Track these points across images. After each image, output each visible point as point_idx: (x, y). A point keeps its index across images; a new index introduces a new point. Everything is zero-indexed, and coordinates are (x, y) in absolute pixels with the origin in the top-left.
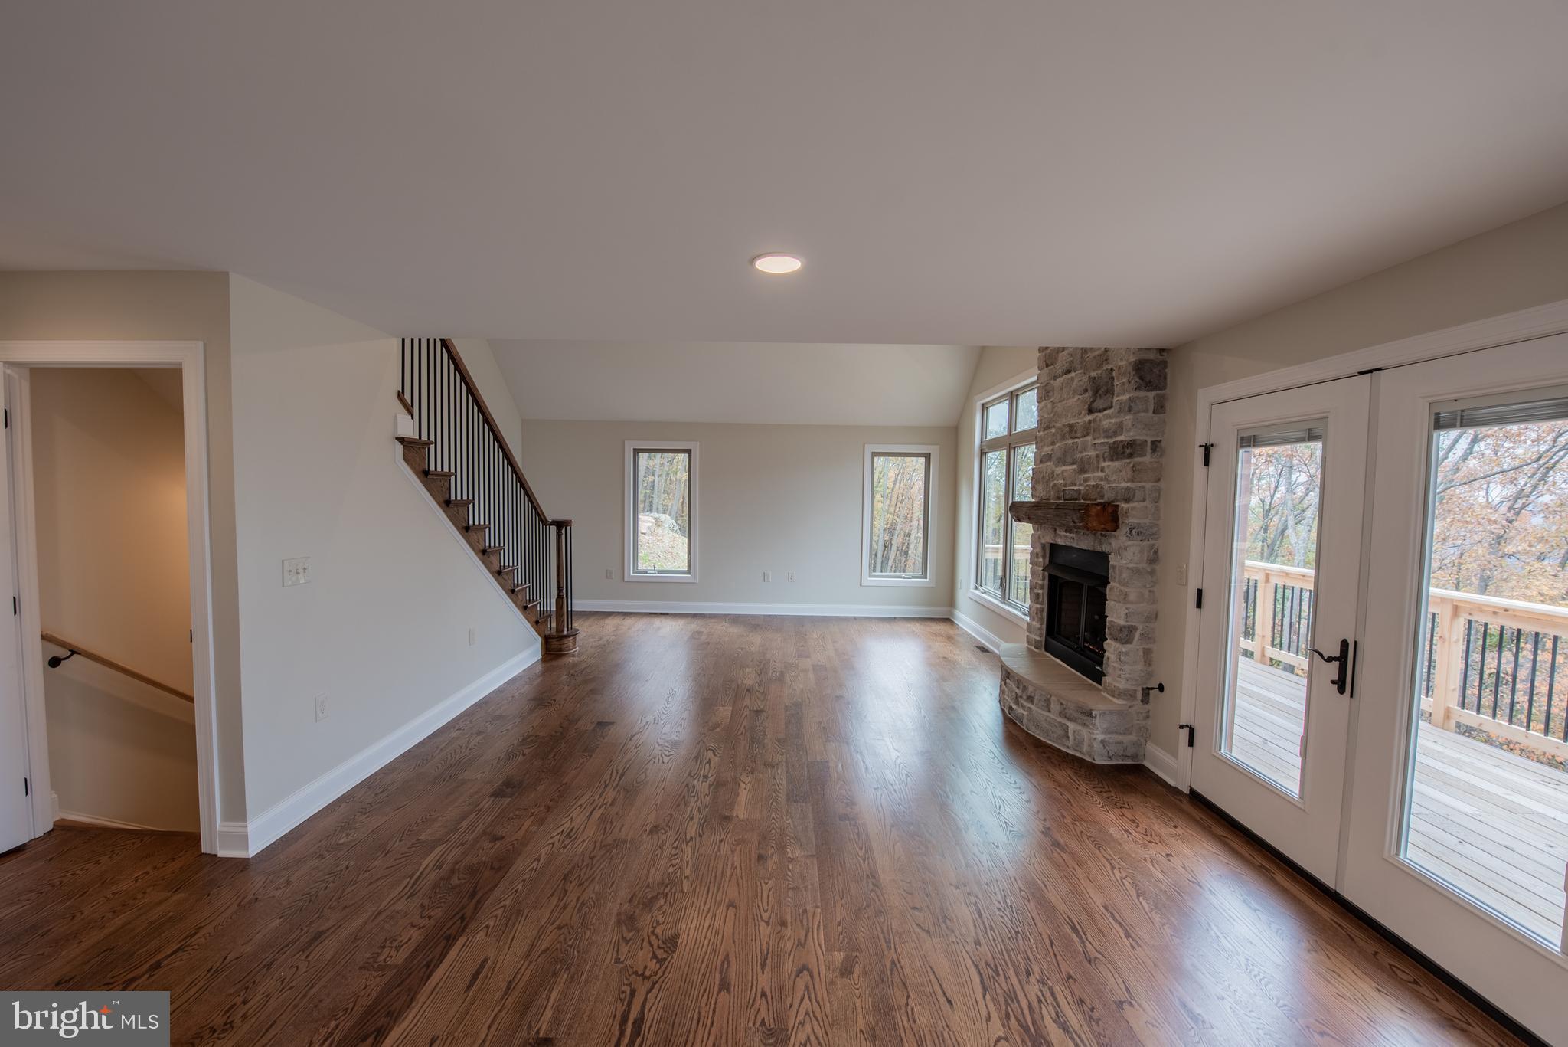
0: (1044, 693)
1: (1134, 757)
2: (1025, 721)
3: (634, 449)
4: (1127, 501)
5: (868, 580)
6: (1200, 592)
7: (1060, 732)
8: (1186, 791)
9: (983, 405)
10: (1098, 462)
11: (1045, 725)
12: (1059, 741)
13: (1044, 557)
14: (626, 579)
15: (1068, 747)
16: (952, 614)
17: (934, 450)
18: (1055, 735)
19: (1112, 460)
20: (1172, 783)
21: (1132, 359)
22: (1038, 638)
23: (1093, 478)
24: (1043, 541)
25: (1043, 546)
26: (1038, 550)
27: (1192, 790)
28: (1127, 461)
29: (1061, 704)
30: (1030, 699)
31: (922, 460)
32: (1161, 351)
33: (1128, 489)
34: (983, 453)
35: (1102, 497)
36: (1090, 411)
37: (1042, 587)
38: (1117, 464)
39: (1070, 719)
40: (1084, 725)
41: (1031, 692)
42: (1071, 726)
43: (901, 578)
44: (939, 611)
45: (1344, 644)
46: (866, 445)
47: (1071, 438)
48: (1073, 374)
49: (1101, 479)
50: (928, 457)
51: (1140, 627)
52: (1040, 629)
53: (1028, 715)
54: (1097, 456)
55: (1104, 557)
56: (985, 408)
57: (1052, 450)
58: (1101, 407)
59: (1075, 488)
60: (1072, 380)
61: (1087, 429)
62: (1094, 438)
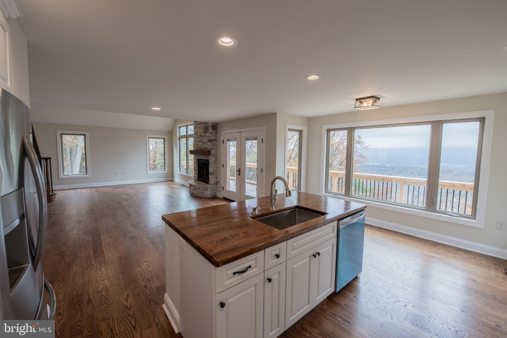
1: (215, 195)
2: (196, 194)
3: (60, 133)
4: (212, 150)
5: (149, 172)
6: (223, 165)
8: (223, 198)
9: (179, 127)
10: (206, 142)
11: (199, 193)
12: (202, 195)
13: (197, 162)
14: (60, 178)
15: (204, 196)
16: (173, 179)
17: (166, 137)
19: (209, 142)
20: (221, 197)
21: (211, 124)
22: (196, 179)
23: (206, 145)
24: (196, 158)
25: (196, 159)
26: (196, 160)
27: (224, 197)
29: (202, 188)
30: (196, 189)
31: (163, 140)
32: (216, 124)
33: (212, 148)
34: (179, 139)
35: (207, 149)
36: (205, 133)
37: (197, 168)
38: (210, 143)
39: (204, 191)
40: (207, 191)
42: (204, 192)
43: (158, 171)
44: (170, 179)
45: (239, 169)
46: (147, 135)
47: (201, 138)
48: (201, 125)
50: (164, 139)
51: (215, 172)
52: (197, 177)
55: (208, 160)
56: (180, 128)
57: (197, 140)
59: (202, 147)
60: (201, 126)
61: (204, 136)
62: (205, 138)
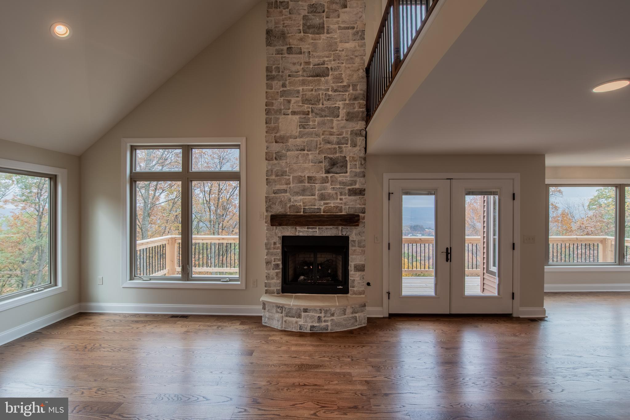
0: (342, 308)
2: (330, 328)
4: (364, 213)
6: (389, 244)
7: (353, 321)
8: (387, 316)
9: (131, 147)
11: (344, 322)
12: (353, 325)
18: (350, 324)
19: (349, 195)
20: (382, 316)
23: (332, 203)
27: (389, 314)
28: (362, 196)
29: (352, 308)
30: (333, 315)
31: (48, 181)
33: (363, 208)
34: (134, 180)
35: (342, 212)
36: (328, 172)
38: (353, 198)
39: (356, 313)
40: (362, 311)
41: (334, 311)
42: (357, 315)
45: (447, 249)
47: (308, 183)
48: (306, 152)
49: (341, 204)
50: (53, 178)
53: (331, 324)
54: (336, 193)
55: (347, 238)
56: (133, 149)
58: (338, 172)
59: (316, 207)
60: (308, 154)
61: (325, 180)
62: (331, 185)
